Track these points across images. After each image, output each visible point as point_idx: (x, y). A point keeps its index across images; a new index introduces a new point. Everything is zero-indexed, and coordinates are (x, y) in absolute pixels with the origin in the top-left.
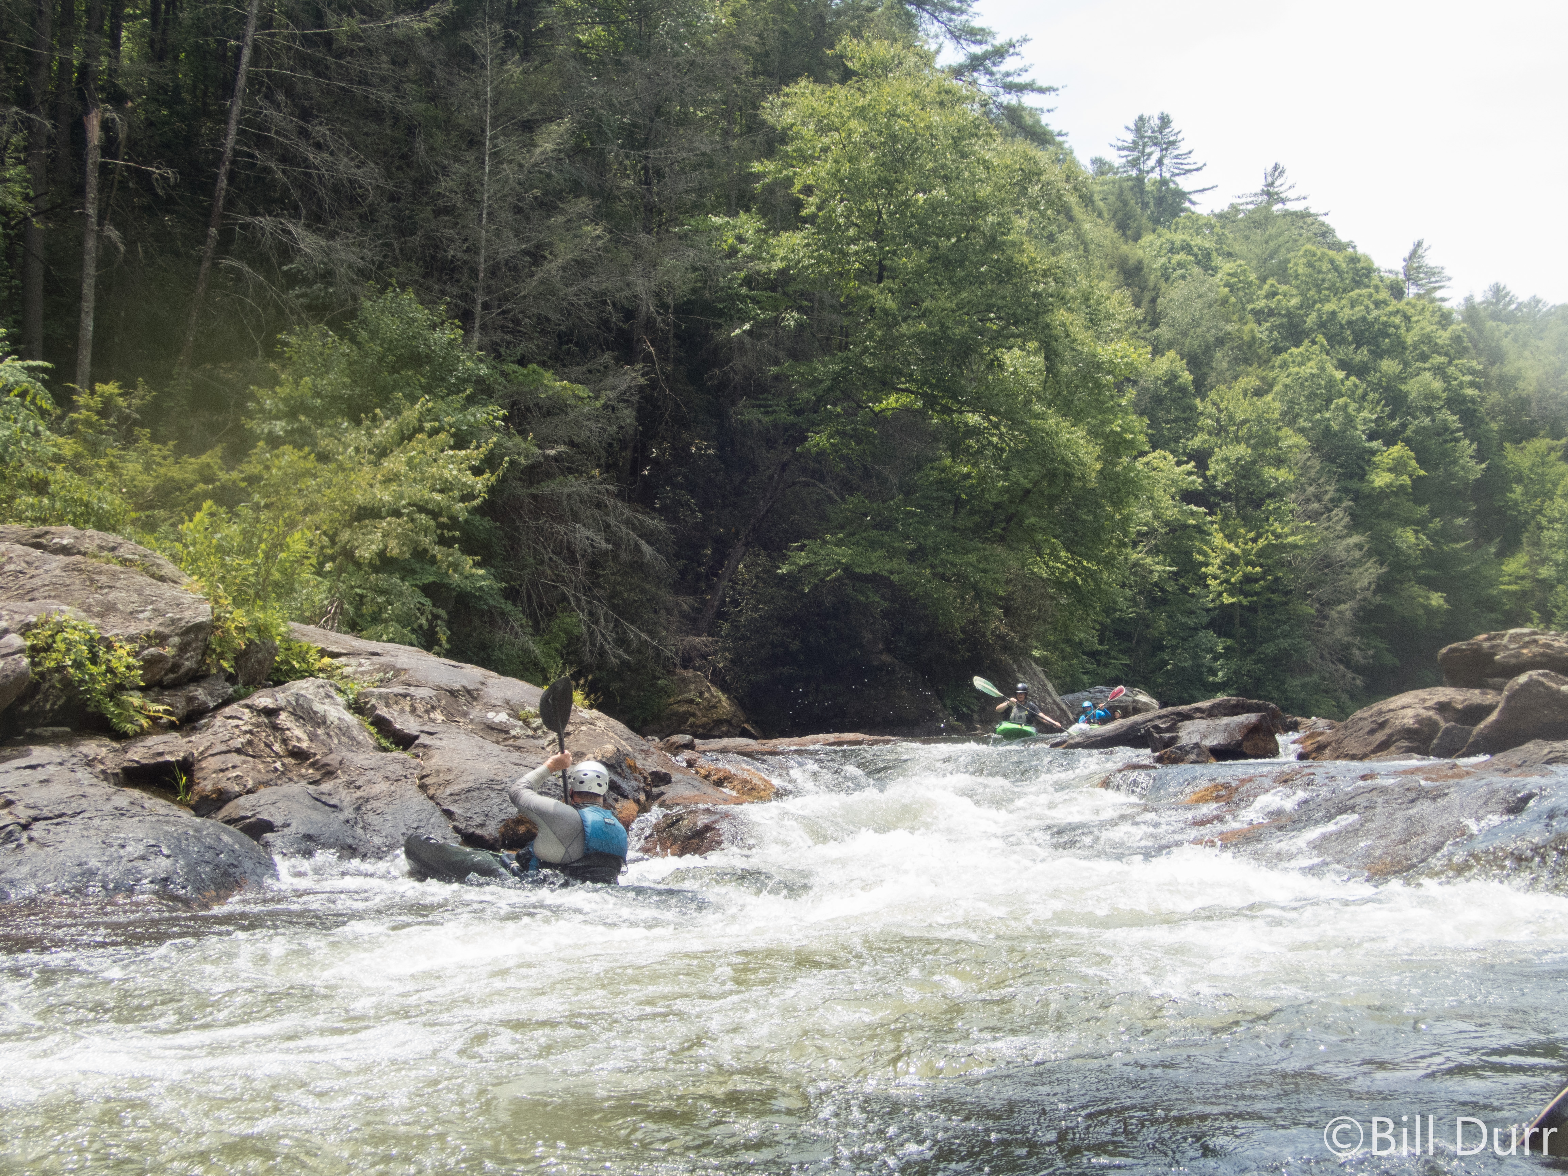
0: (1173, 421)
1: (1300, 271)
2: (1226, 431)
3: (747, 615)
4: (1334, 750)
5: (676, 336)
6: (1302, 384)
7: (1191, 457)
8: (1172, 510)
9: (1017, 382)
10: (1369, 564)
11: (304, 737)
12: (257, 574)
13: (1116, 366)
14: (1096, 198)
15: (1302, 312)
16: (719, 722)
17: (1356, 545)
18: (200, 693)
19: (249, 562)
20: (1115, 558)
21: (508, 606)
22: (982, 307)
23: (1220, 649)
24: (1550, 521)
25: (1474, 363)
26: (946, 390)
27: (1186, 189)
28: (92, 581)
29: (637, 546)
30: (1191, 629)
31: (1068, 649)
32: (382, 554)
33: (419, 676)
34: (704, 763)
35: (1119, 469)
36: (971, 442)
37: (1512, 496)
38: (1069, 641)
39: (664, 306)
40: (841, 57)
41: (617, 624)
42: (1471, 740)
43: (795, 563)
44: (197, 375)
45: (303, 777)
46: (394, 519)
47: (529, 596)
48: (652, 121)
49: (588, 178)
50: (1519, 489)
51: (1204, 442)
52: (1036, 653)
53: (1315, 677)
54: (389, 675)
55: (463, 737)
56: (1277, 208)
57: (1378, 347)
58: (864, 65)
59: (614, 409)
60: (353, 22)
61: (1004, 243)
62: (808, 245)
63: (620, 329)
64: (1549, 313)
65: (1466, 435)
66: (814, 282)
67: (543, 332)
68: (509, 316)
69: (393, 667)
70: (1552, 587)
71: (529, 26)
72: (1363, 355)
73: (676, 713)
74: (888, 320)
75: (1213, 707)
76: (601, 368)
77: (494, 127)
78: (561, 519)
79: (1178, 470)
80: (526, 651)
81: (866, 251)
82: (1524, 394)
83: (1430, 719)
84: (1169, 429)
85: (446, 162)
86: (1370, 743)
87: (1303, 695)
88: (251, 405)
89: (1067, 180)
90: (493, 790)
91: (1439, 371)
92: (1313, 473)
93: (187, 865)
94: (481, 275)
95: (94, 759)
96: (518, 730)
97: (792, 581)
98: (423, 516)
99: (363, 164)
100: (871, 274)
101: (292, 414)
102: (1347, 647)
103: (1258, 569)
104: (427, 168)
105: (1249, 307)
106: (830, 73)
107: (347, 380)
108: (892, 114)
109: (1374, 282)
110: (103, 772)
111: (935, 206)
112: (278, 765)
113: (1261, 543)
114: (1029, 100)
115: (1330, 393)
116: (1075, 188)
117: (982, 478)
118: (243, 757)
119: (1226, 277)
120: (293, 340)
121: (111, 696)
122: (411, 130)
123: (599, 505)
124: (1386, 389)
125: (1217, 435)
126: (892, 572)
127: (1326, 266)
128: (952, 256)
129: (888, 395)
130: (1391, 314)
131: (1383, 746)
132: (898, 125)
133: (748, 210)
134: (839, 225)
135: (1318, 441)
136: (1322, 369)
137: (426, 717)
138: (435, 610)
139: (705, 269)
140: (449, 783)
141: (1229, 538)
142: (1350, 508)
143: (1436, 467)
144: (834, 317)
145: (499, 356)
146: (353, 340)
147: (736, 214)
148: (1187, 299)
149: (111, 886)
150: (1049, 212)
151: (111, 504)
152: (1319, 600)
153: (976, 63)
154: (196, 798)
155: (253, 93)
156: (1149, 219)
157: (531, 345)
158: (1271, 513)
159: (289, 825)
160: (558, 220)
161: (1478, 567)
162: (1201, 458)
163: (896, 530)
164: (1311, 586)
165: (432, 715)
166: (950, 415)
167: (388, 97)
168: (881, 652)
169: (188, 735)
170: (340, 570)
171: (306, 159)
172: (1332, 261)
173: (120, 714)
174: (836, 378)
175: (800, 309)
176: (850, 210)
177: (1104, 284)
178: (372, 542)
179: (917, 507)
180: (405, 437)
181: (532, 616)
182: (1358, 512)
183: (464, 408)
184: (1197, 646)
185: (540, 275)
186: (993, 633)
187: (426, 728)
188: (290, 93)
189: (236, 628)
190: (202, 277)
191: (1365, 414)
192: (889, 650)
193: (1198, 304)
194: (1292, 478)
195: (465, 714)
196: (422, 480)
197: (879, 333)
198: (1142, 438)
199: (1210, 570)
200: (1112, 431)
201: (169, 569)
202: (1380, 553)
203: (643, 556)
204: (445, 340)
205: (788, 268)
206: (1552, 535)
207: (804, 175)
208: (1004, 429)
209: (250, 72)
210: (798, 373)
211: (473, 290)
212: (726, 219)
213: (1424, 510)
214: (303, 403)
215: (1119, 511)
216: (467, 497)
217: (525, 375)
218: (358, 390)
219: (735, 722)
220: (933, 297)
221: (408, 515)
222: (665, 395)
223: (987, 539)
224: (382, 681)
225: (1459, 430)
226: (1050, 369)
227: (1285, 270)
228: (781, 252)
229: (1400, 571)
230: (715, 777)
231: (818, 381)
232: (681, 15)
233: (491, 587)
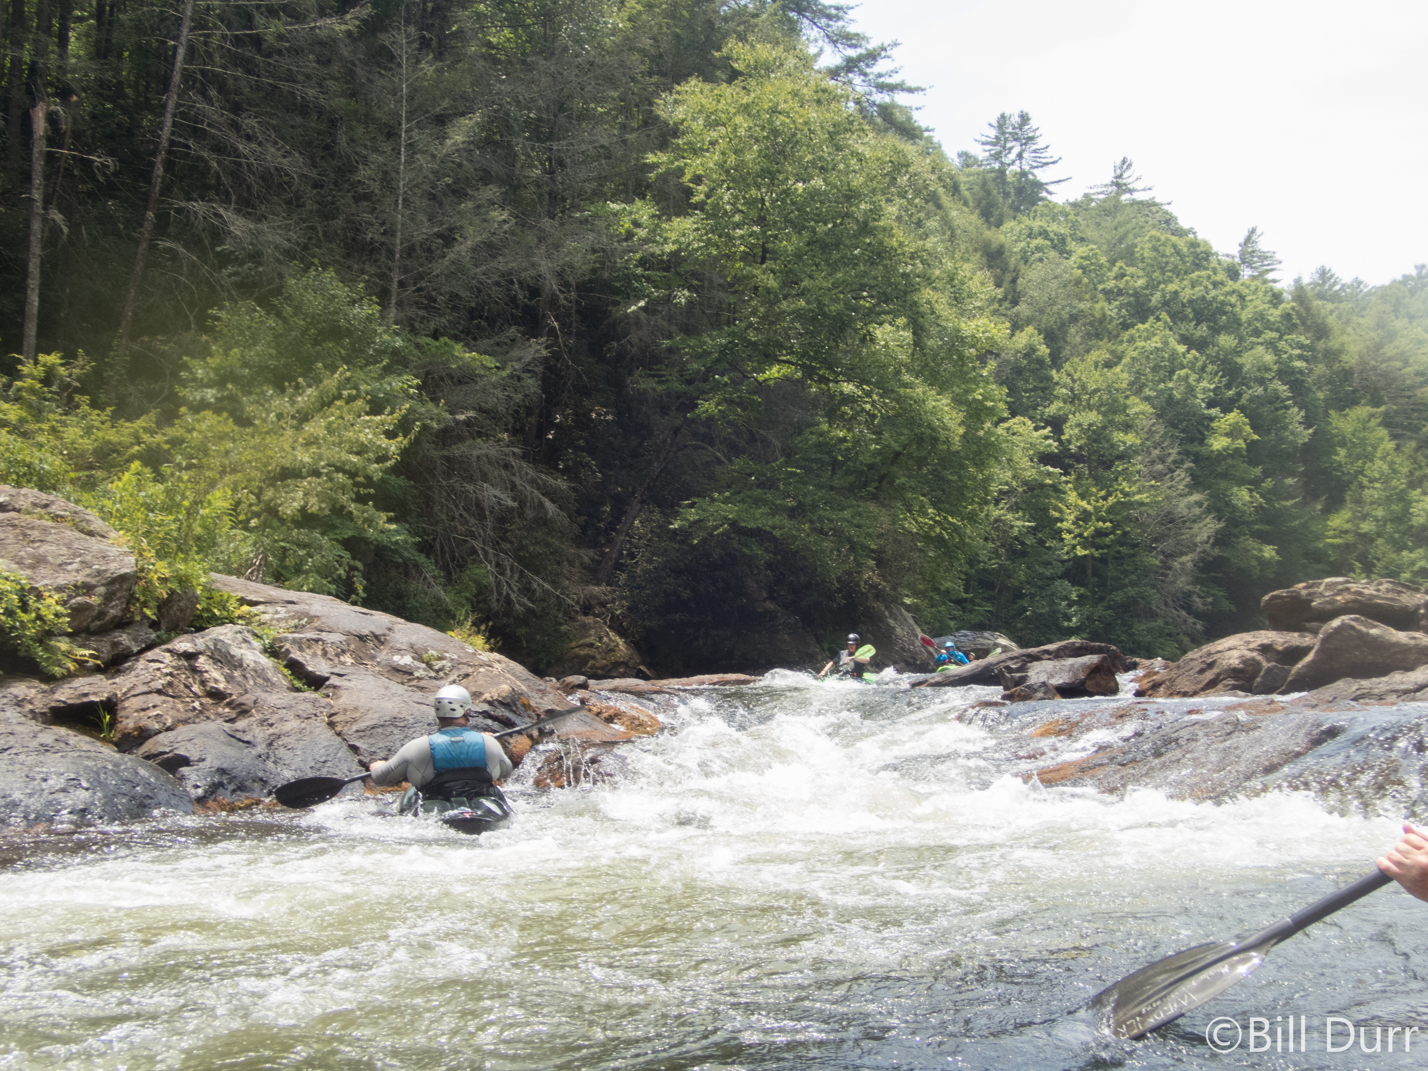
0: (1032, 390)
1: (1146, 255)
2: (1079, 399)
3: (642, 566)
4: (1168, 688)
5: (578, 312)
6: (1148, 357)
7: (1048, 422)
8: (1030, 471)
9: (888, 354)
10: (1208, 520)
11: (221, 678)
12: (179, 529)
13: (978, 340)
14: (963, 187)
15: (1147, 292)
16: (617, 664)
17: (1196, 503)
18: (124, 639)
19: (172, 517)
20: (977, 515)
21: (422, 559)
22: (856, 287)
23: (1074, 597)
24: (1371, 481)
25: (1302, 339)
26: (824, 361)
27: (1043, 180)
28: (25, 535)
29: (541, 505)
30: (1048, 578)
31: (937, 597)
32: (303, 510)
33: (331, 622)
34: (596, 702)
35: (981, 433)
36: (846, 409)
37: (1337, 458)
38: (937, 590)
39: (566, 285)
40: (728, 58)
41: (521, 573)
42: (1290, 678)
43: (686, 519)
44: (136, 347)
45: (219, 715)
46: (314, 479)
47: (442, 548)
48: (555, 116)
49: (496, 168)
50: (1342, 452)
51: (1060, 409)
52: (908, 601)
53: (1160, 622)
54: (303, 622)
55: (370, 678)
56: (1125, 197)
57: (1216, 323)
58: (748, 66)
59: (519, 379)
60: (279, 24)
61: (875, 228)
62: (697, 229)
63: (526, 305)
64: (1369, 294)
65: (1295, 404)
66: (703, 263)
67: (454, 308)
68: (423, 293)
69: (307, 615)
70: (1372, 540)
71: (442, 29)
72: (1203, 331)
73: (577, 656)
74: (771, 298)
75: (1059, 649)
76: (507, 340)
77: (408, 120)
78: (470, 479)
79: (1036, 434)
80: (438, 599)
81: (750, 236)
82: (1347, 366)
83: (1253, 659)
84: (1028, 398)
85: (365, 152)
86: (1200, 682)
87: (1149, 638)
88: (184, 374)
89: (933, 171)
90: (396, 726)
91: (1271, 345)
92: (1157, 437)
93: (105, 796)
94: (397, 256)
95: (24, 700)
96: (421, 672)
97: (682, 536)
98: (340, 475)
99: (288, 154)
100: (755, 256)
101: (220, 383)
102: (1188, 595)
103: (1108, 524)
104: (348, 157)
105: (1100, 287)
106: (718, 73)
107: (273, 351)
108: (774, 111)
109: (1212, 265)
110: (32, 711)
111: (813, 195)
112: (197, 704)
113: (1111, 500)
114: (901, 99)
115: (1173, 365)
116: (940, 179)
117: (857, 442)
118: (163, 698)
119: (1079, 260)
120: (223, 314)
121: (41, 642)
122: (333, 123)
123: (507, 466)
124: (1223, 362)
125: (1071, 403)
126: (774, 527)
127: (1169, 251)
128: (828, 240)
129: (771, 365)
130: (1228, 294)
131: (1212, 684)
132: (779, 120)
133: (643, 197)
134: (726, 212)
135: (1162, 409)
136: (1166, 343)
137: (336, 660)
138: (352, 562)
139: (604, 251)
140: (355, 720)
141: (1082, 496)
142: (1191, 469)
143: (1268, 431)
144: (722, 295)
145: (413, 330)
146: (279, 315)
147: (632, 201)
148: (1044, 280)
149: (33, 816)
150: (917, 201)
151: (51, 465)
152: (1163, 552)
153: (851, 65)
154: (119, 735)
155: (188, 88)
156: (1010, 207)
157: (443, 320)
158: (1120, 473)
159: (203, 760)
160: (467, 206)
161: (1306, 522)
162: (1057, 424)
163: (778, 489)
164: (1156, 540)
165: (342, 658)
166: (827, 384)
167: (312, 92)
168: (765, 600)
169: (113, 677)
170: (265, 525)
171: (236, 149)
172: (1174, 246)
173: (49, 658)
174: (723, 350)
175: (690, 288)
176: (736, 197)
177: (967, 266)
178: (294, 499)
179: (797, 468)
180: (325, 403)
181: (445, 568)
182: (1198, 473)
183: (381, 377)
184: (1053, 594)
185: (451, 256)
186: (866, 582)
187: (336, 670)
188: (222, 89)
189: (159, 578)
190: (140, 256)
191: (1204, 384)
192: (771, 598)
193: (1054, 284)
194: (1138, 442)
195: (373, 657)
196: (340, 444)
197: (762, 310)
198: (1002, 406)
199: (1065, 525)
200: (974, 400)
201: (97, 524)
202: (1218, 510)
203: (547, 513)
204: (363, 315)
205: (679, 250)
206: (1372, 493)
207: (694, 165)
208: (875, 397)
209: (185, 69)
210: (689, 346)
211: (390, 269)
212: (623, 205)
213: (1258, 471)
214: (232, 372)
215: (981, 471)
216: (381, 459)
217: (437, 348)
218: (283, 361)
219: (630, 664)
220: (811, 277)
221: (327, 474)
222: (568, 366)
223: (861, 497)
224: (296, 627)
225: (1289, 399)
226: (918, 343)
227: (1132, 253)
228: (673, 236)
229: (1236, 526)
230: (606, 715)
231: (707, 353)
232: (582, 19)
233: (405, 541)
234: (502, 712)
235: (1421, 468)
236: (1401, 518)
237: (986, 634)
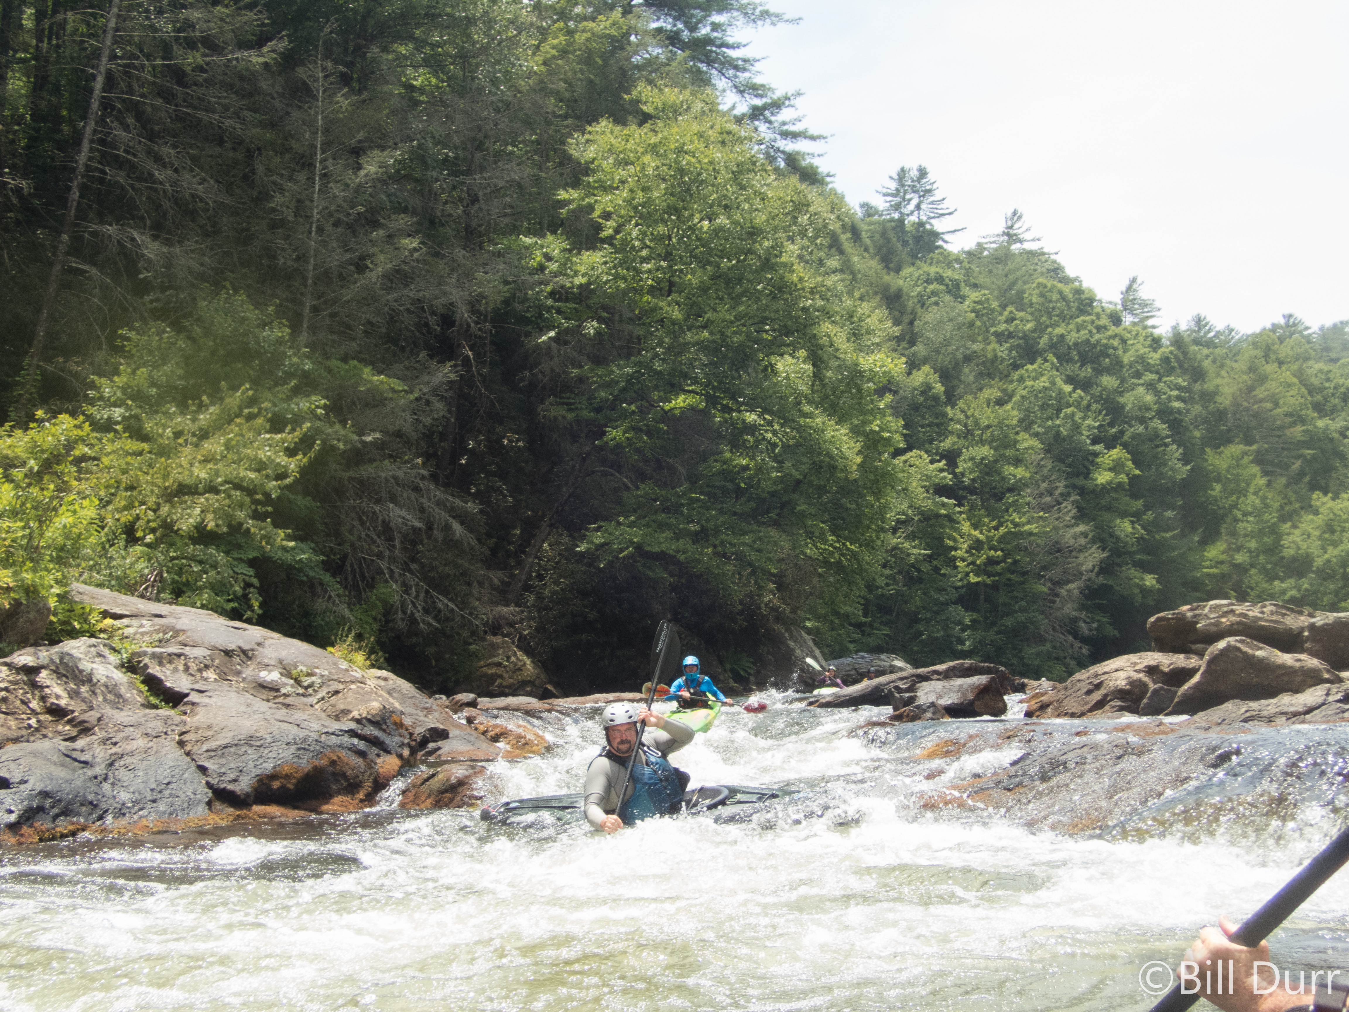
0: (928, 426)
1: (1034, 300)
2: (972, 435)
3: (550, 587)
4: (1056, 709)
5: (492, 342)
6: (1036, 396)
7: (943, 457)
8: (926, 502)
9: (789, 385)
10: (1093, 550)
11: (64, 694)
13: (876, 374)
14: (864, 235)
15: (1036, 335)
16: (524, 683)
17: (1082, 533)
20: (875, 542)
21: (327, 577)
22: (757, 320)
23: (967, 621)
24: (1245, 514)
25: (1180, 380)
26: (726, 391)
27: (940, 230)
29: (449, 526)
30: (943, 604)
31: (837, 621)
32: (199, 527)
33: (196, 637)
34: (483, 721)
35: (878, 463)
36: (748, 437)
37: (1212, 493)
38: (837, 614)
39: (477, 313)
40: (637, 101)
41: (427, 592)
42: (1176, 700)
43: (592, 542)
44: (47, 367)
45: (59, 733)
46: (211, 496)
47: (353, 570)
48: (472, 155)
49: (411, 199)
50: (1218, 487)
51: (954, 443)
52: (809, 624)
53: (1048, 647)
54: (168, 636)
55: (233, 695)
56: (1015, 247)
57: (1099, 365)
58: (656, 108)
59: (427, 402)
60: (198, 55)
61: (776, 263)
62: (606, 263)
64: (1240, 341)
65: (1174, 442)
66: (612, 296)
68: (335, 318)
69: (172, 628)
70: (1246, 571)
72: (1087, 371)
73: (486, 675)
74: (675, 328)
75: (948, 670)
76: (417, 365)
77: (324, 151)
78: (378, 501)
79: (931, 467)
80: (343, 618)
81: (657, 270)
82: (1221, 407)
83: (1140, 680)
84: (924, 433)
85: (281, 181)
86: (1088, 703)
87: (1037, 662)
88: (91, 393)
89: (832, 211)
90: (251, 746)
91: (1151, 386)
92: (1045, 471)
94: (310, 281)
96: (289, 688)
97: (590, 558)
98: (238, 493)
99: (203, 181)
100: (661, 289)
101: (128, 402)
102: (1075, 620)
103: (999, 553)
104: (265, 186)
105: (992, 330)
106: (628, 116)
107: (181, 372)
108: (680, 151)
109: (1096, 311)
111: (718, 232)
112: (33, 722)
113: (1002, 530)
114: (803, 147)
115: (1060, 404)
117: (759, 469)
119: (972, 305)
120: (132, 335)
122: (250, 155)
123: (417, 489)
124: (1106, 401)
125: (965, 438)
126: (678, 551)
127: (1055, 297)
128: (731, 275)
129: (677, 395)
130: (1111, 337)
131: (1099, 705)
132: (685, 160)
133: (554, 232)
134: (633, 247)
135: (1050, 445)
136: (1053, 383)
137: (198, 676)
138: (248, 578)
139: (515, 282)
140: (207, 739)
141: (975, 526)
142: (1076, 501)
143: (1149, 467)
144: (631, 327)
145: (324, 354)
146: (188, 336)
147: (544, 236)
148: (939, 322)
150: (817, 239)
152: (1051, 580)
153: (757, 113)
155: (105, 116)
156: (909, 254)
157: (354, 344)
158: (1010, 505)
159: (26, 782)
160: (379, 234)
161: (1185, 553)
162: (951, 458)
163: (682, 514)
164: (1044, 568)
165: (205, 674)
166: (730, 413)
167: (229, 122)
170: (160, 541)
171: (151, 175)
172: (1060, 292)
174: (630, 380)
175: (600, 320)
176: (644, 234)
177: (866, 305)
178: (190, 516)
179: (701, 494)
180: (226, 421)
181: (348, 586)
182: (1084, 505)
183: (289, 399)
184: (947, 619)
185: (362, 282)
186: (767, 605)
187: (197, 687)
188: (140, 115)
190: (53, 278)
191: (1089, 422)
193: (949, 326)
194: (1028, 475)
195: (238, 673)
196: (238, 461)
197: (667, 340)
198: (897, 437)
199: (959, 553)
200: (872, 431)
202: (1102, 541)
203: (455, 533)
204: (273, 337)
205: (589, 283)
206: (1246, 526)
207: (604, 202)
208: (776, 427)
209: (103, 97)
210: (596, 375)
211: (302, 294)
212: (535, 239)
213: (1139, 504)
214: (139, 391)
215: (878, 500)
216: (281, 476)
217: (347, 371)
218: (192, 382)
219: (537, 683)
220: (715, 310)
221: (224, 491)
222: (481, 394)
223: (764, 523)
224: (160, 641)
225: (1168, 437)
226: (817, 375)
227: (1022, 299)
228: (583, 269)
229: (1119, 556)
230: (492, 733)
231: (614, 383)
232: (498, 62)
233: (309, 560)
234: (370, 731)
235: (1291, 503)
236: (1273, 550)
237: (883, 656)
